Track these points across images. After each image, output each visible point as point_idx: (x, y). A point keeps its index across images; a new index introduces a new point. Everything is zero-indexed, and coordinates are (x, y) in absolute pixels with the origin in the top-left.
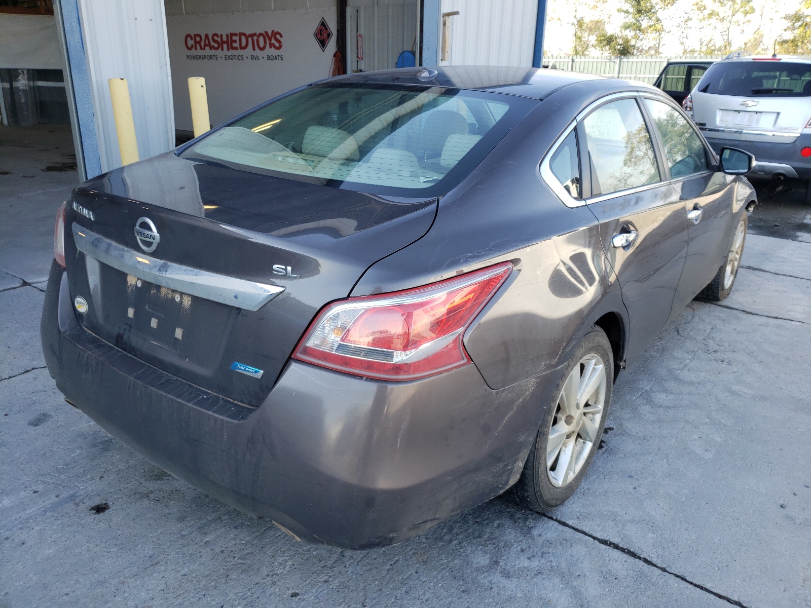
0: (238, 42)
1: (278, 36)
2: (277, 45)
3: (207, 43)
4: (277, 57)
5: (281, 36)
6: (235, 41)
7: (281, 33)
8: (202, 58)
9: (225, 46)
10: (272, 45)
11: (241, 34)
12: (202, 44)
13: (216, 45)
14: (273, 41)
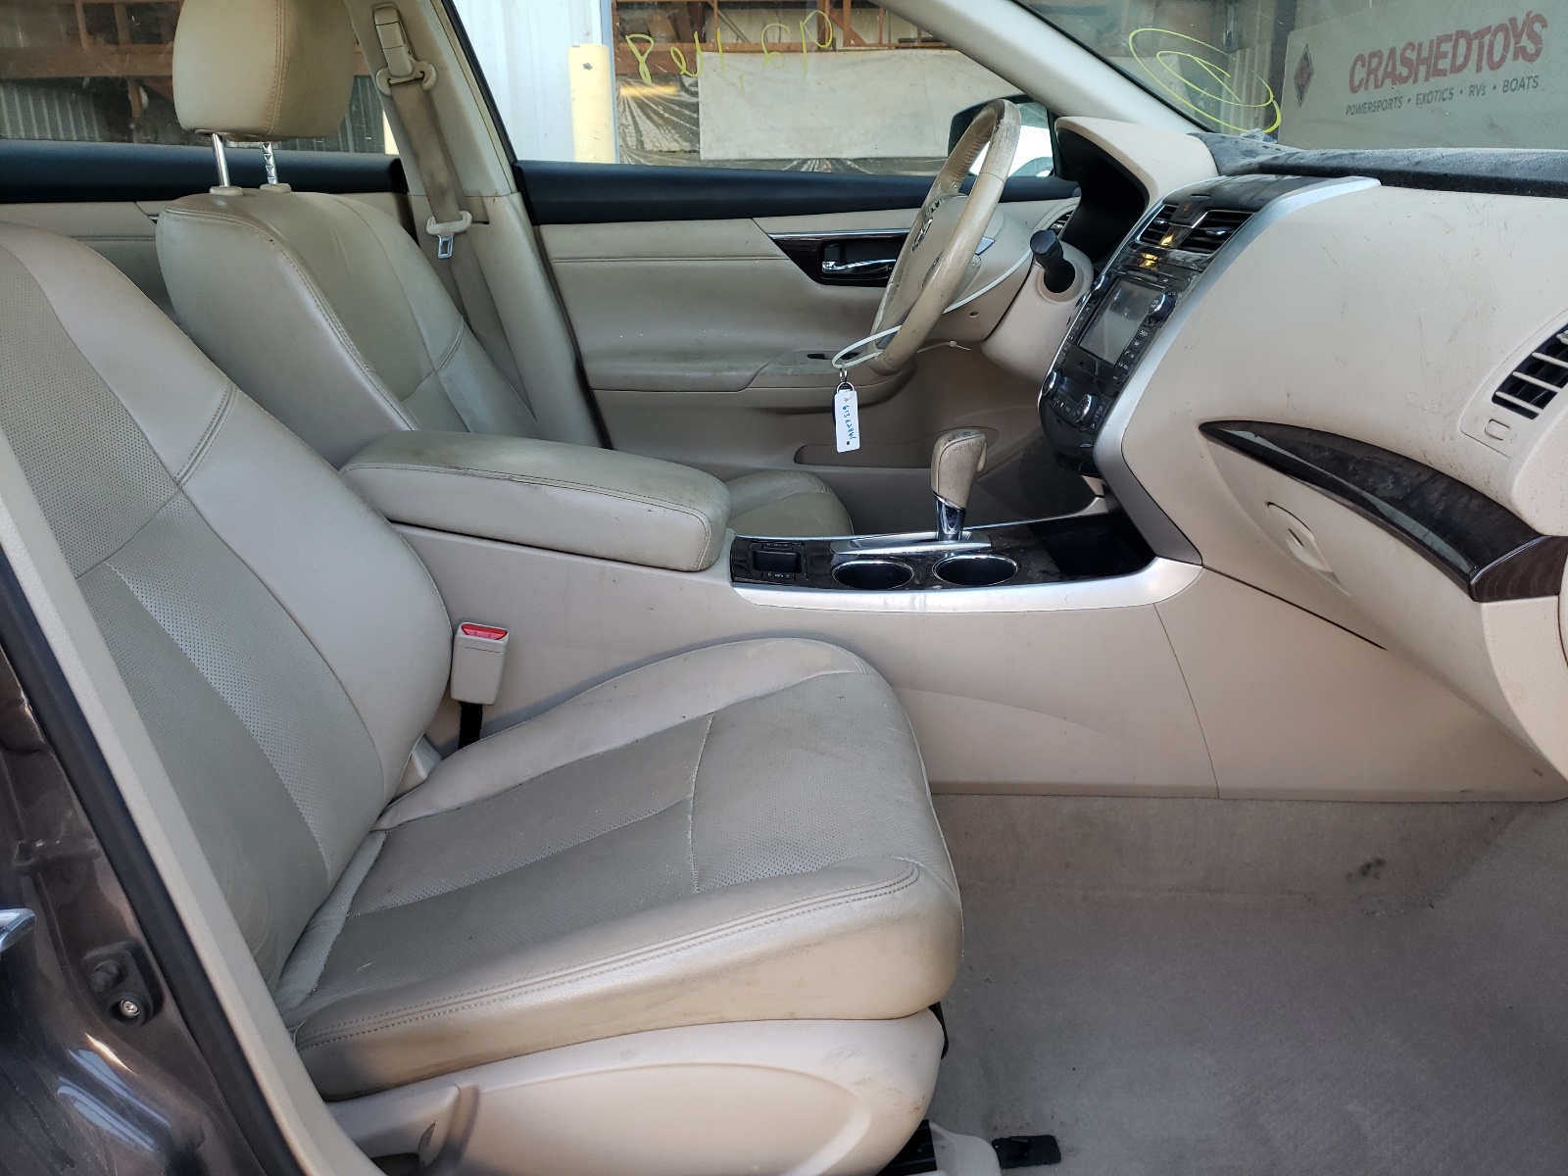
0: (1450, 56)
1: (1537, 27)
2: (1531, 48)
3: (1390, 69)
4: (1526, 82)
5: (1545, 25)
6: (1445, 55)
7: (1545, 16)
8: (1373, 108)
9: (1423, 69)
10: (1520, 53)
11: (1461, 34)
12: (1380, 73)
13: (1405, 72)
14: (1525, 41)
